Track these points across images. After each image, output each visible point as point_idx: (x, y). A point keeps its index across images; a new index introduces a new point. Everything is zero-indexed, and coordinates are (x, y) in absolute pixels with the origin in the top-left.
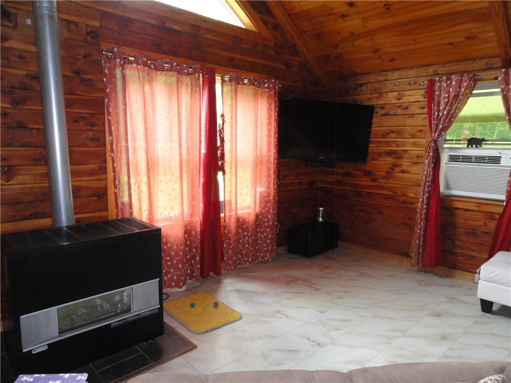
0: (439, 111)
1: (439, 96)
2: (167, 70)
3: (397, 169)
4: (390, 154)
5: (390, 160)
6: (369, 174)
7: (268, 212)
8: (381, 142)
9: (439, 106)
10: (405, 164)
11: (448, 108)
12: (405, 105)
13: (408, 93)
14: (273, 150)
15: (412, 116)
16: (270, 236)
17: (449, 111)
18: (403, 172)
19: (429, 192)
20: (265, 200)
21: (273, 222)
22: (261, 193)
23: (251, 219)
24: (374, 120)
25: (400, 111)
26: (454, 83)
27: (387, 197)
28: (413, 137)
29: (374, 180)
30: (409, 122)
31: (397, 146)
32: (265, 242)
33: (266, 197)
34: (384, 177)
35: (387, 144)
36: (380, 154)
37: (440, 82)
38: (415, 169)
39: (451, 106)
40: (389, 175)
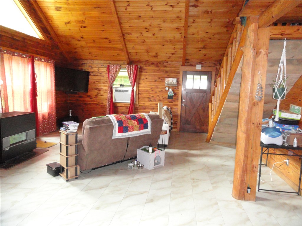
0: (111, 76)
1: (111, 71)
2: (17, 56)
3: (99, 94)
4: (96, 89)
5: (96, 91)
6: (89, 96)
7: (52, 112)
8: (93, 85)
9: (111, 74)
10: (102, 93)
11: (114, 75)
12: (100, 72)
13: (101, 68)
14: (54, 88)
15: (103, 76)
16: (54, 121)
17: (114, 76)
18: (101, 95)
19: (110, 102)
20: (51, 107)
21: (55, 116)
22: (49, 104)
23: (47, 115)
24: (90, 77)
25: (99, 74)
26: (115, 67)
27: (96, 104)
28: (104, 83)
29: (91, 99)
30: (102, 78)
31: (99, 86)
32: (52, 124)
34: (95, 98)
35: (95, 85)
36: (93, 89)
37: (111, 66)
38: (105, 94)
39: (115, 74)
40: (96, 96)
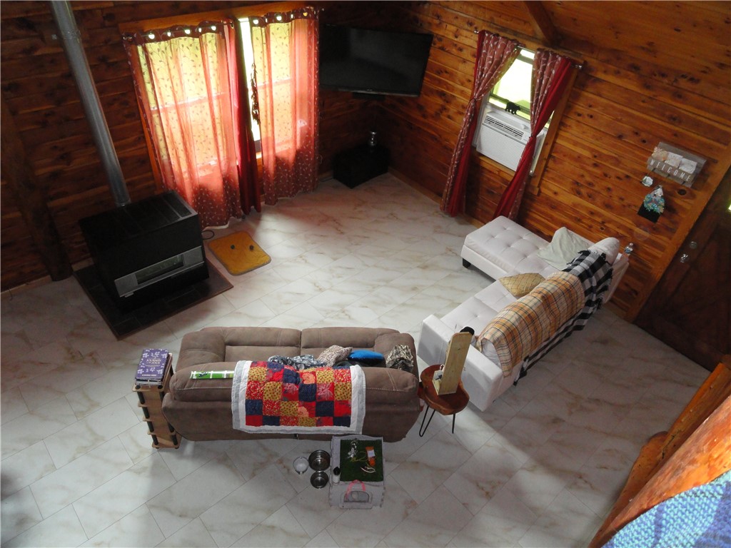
0: (483, 70)
1: (486, 54)
3: (445, 113)
4: (442, 94)
5: (440, 101)
6: (420, 108)
7: (308, 149)
8: (435, 79)
9: (483, 65)
10: (452, 110)
11: (489, 72)
12: (460, 45)
13: (465, 33)
14: (313, 87)
15: (464, 61)
16: (311, 170)
17: (491, 75)
18: (449, 117)
19: (461, 149)
20: (306, 138)
21: (315, 158)
22: (301, 128)
23: (291, 157)
24: (432, 51)
25: (454, 51)
26: (499, 47)
27: (433, 138)
28: (462, 84)
29: (424, 116)
30: (461, 66)
31: (448, 89)
32: (307, 175)
33: (307, 134)
34: (433, 117)
35: (440, 82)
36: (432, 92)
37: (489, 39)
38: (458, 118)
39: (493, 71)
40: (437, 116)
